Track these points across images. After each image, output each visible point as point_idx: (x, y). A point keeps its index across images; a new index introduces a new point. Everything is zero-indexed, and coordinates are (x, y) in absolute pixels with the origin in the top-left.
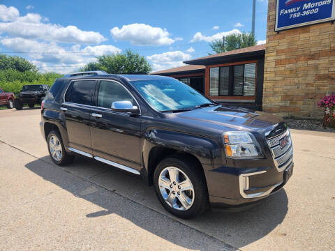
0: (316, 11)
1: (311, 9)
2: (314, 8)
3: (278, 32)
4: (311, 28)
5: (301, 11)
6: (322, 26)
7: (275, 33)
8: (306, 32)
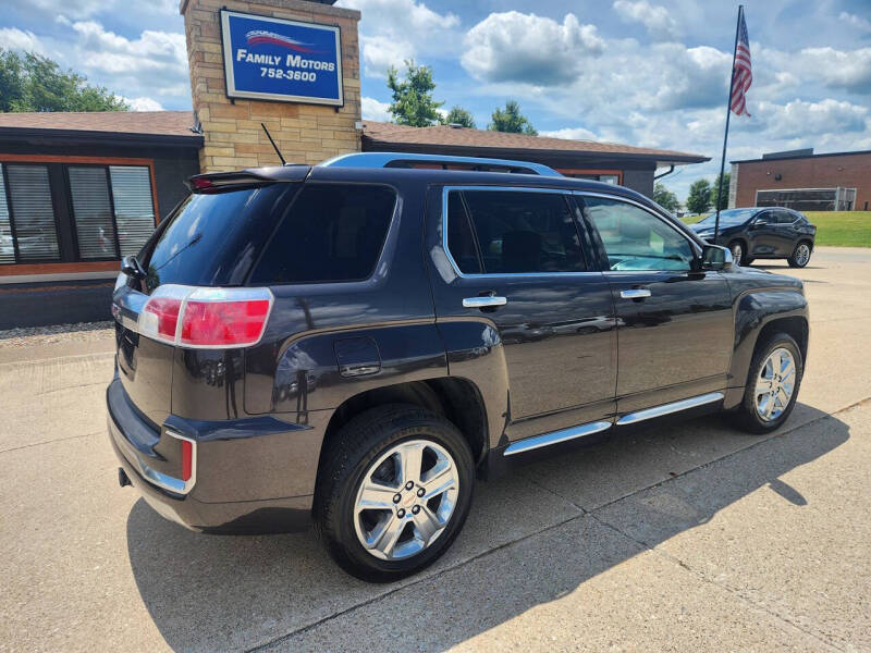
0: (312, 77)
1: (301, 70)
2: (309, 70)
3: (233, 100)
4: (302, 110)
5: (283, 66)
6: (320, 112)
7: (225, 101)
8: (293, 116)
